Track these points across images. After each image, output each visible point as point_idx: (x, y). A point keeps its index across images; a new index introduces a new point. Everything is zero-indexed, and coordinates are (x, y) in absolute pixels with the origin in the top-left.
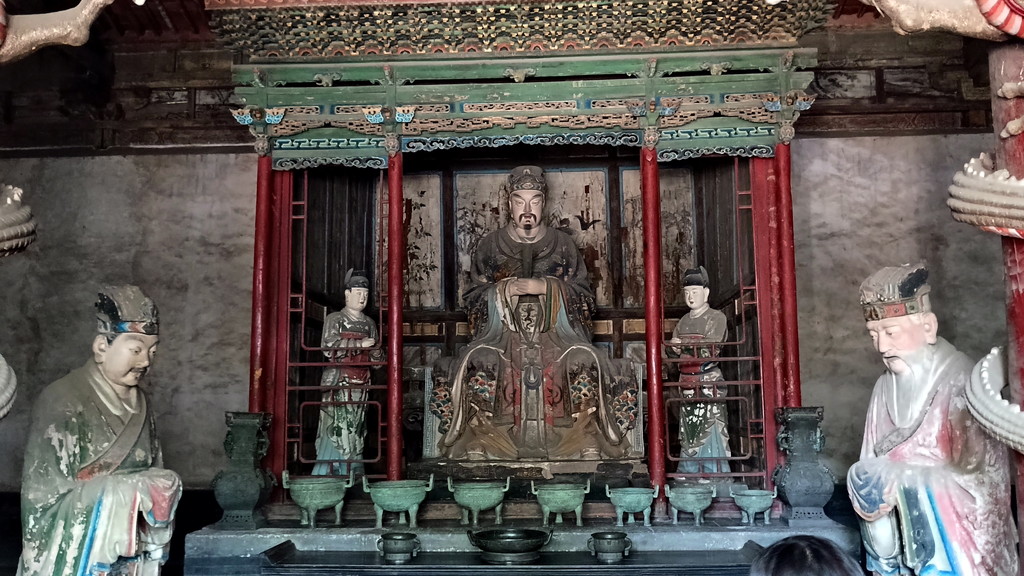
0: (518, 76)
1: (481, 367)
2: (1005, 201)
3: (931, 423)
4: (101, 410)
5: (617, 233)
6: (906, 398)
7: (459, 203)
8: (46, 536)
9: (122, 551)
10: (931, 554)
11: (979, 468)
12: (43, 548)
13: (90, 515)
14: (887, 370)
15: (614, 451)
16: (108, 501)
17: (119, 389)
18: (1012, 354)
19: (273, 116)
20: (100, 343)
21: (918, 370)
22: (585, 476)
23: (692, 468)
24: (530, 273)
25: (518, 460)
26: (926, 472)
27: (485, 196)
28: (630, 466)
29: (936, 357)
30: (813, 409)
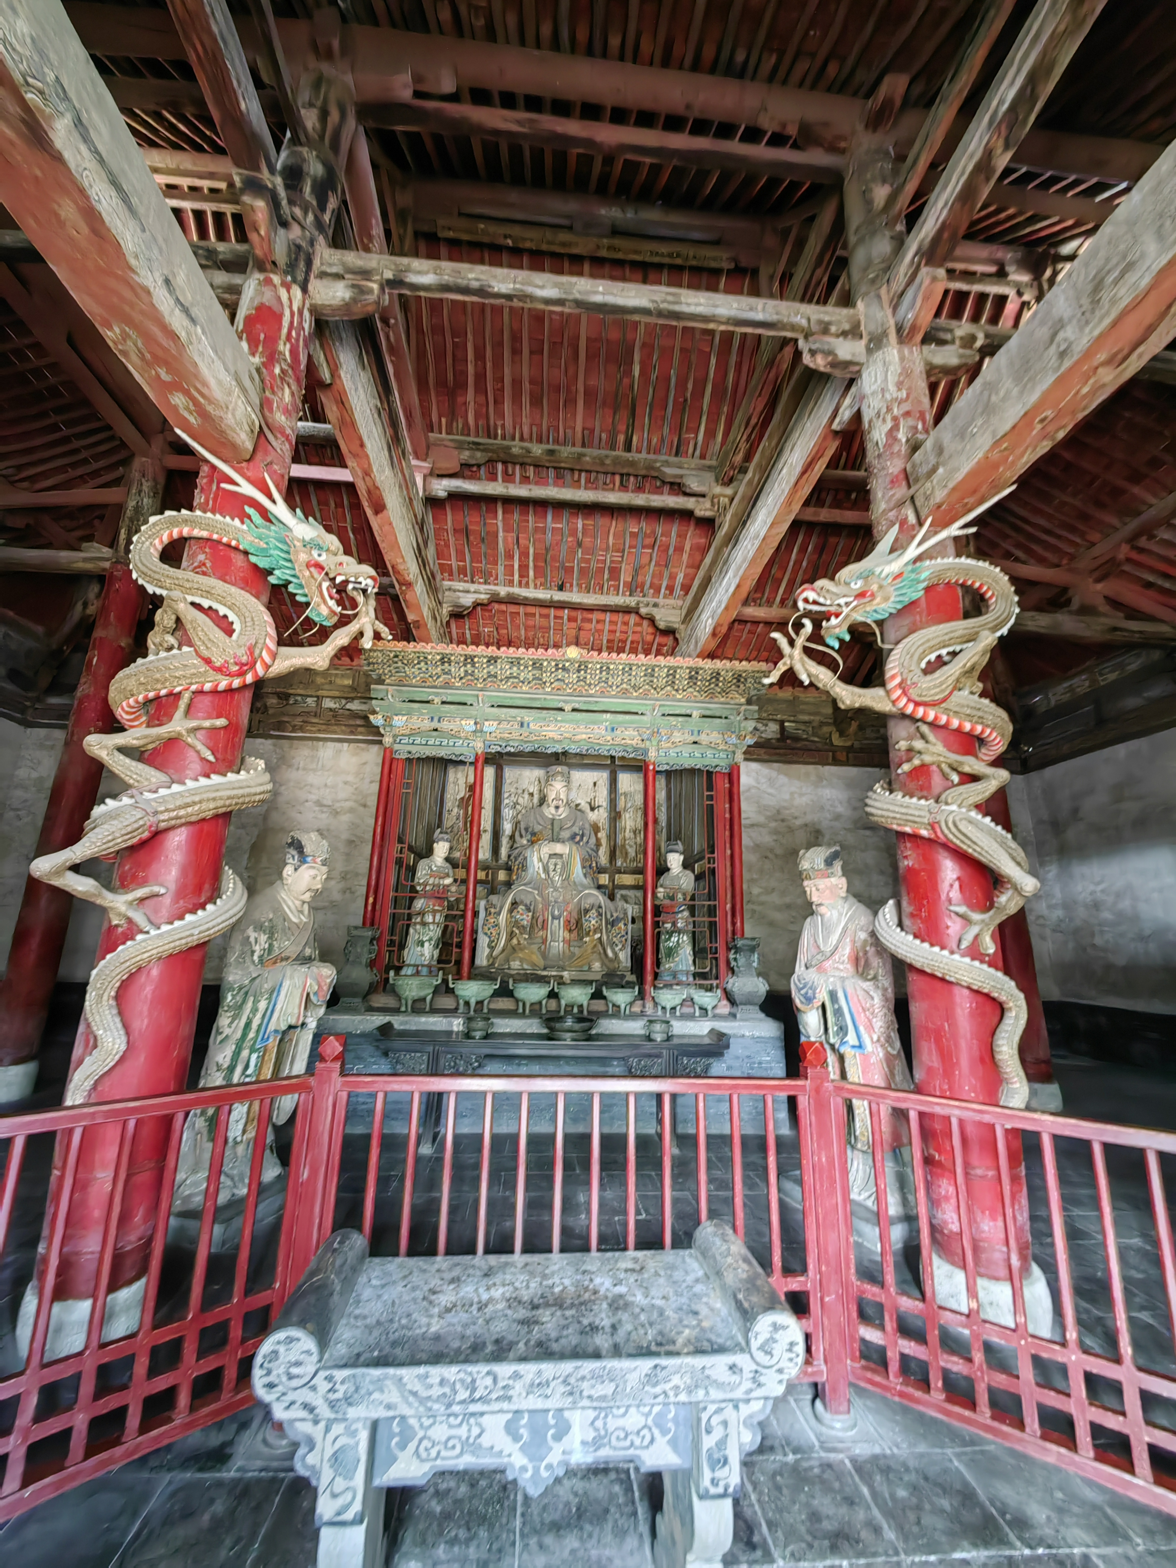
0: (568, 708)
1: (522, 902)
2: (903, 810)
3: (844, 949)
4: (285, 918)
5: (615, 816)
6: (828, 930)
7: (506, 788)
8: (240, 1007)
9: (292, 1021)
10: (846, 1034)
11: (875, 978)
12: (234, 1018)
13: (274, 992)
14: (812, 913)
15: (611, 966)
16: (286, 984)
17: (298, 903)
18: (905, 903)
19: (399, 721)
20: (288, 870)
21: (835, 914)
22: (590, 982)
23: (667, 978)
24: (555, 839)
25: (545, 969)
26: (843, 979)
27: (524, 784)
28: (623, 976)
29: (846, 906)
30: (753, 939)
